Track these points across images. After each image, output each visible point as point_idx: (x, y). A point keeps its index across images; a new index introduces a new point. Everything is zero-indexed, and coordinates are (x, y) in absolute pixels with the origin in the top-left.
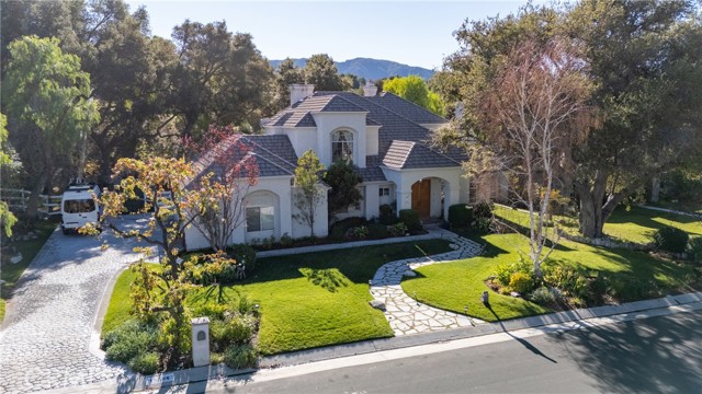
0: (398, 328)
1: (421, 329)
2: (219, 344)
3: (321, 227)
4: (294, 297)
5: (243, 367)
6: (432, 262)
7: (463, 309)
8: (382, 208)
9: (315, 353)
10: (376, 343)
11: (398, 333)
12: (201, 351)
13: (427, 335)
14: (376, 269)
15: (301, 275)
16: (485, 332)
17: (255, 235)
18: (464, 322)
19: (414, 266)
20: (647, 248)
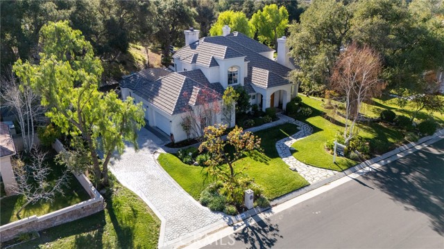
0: (309, 180)
1: (318, 179)
5: (266, 208)
7: (327, 167)
9: (287, 197)
10: (305, 188)
11: (310, 183)
13: (321, 182)
16: (340, 177)
19: (290, 143)
20: (378, 121)
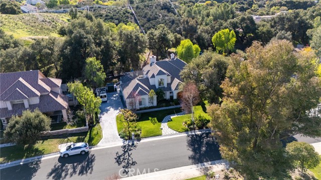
0: (163, 133)
1: (167, 133)
2: (136, 136)
3: (155, 104)
4: (147, 126)
5: (139, 140)
6: (176, 116)
8: (171, 96)
10: (159, 136)
12: (133, 137)
13: (167, 135)
14: (164, 118)
15: (149, 120)
16: (178, 134)
17: (141, 106)
18: (175, 132)
19: (172, 117)
